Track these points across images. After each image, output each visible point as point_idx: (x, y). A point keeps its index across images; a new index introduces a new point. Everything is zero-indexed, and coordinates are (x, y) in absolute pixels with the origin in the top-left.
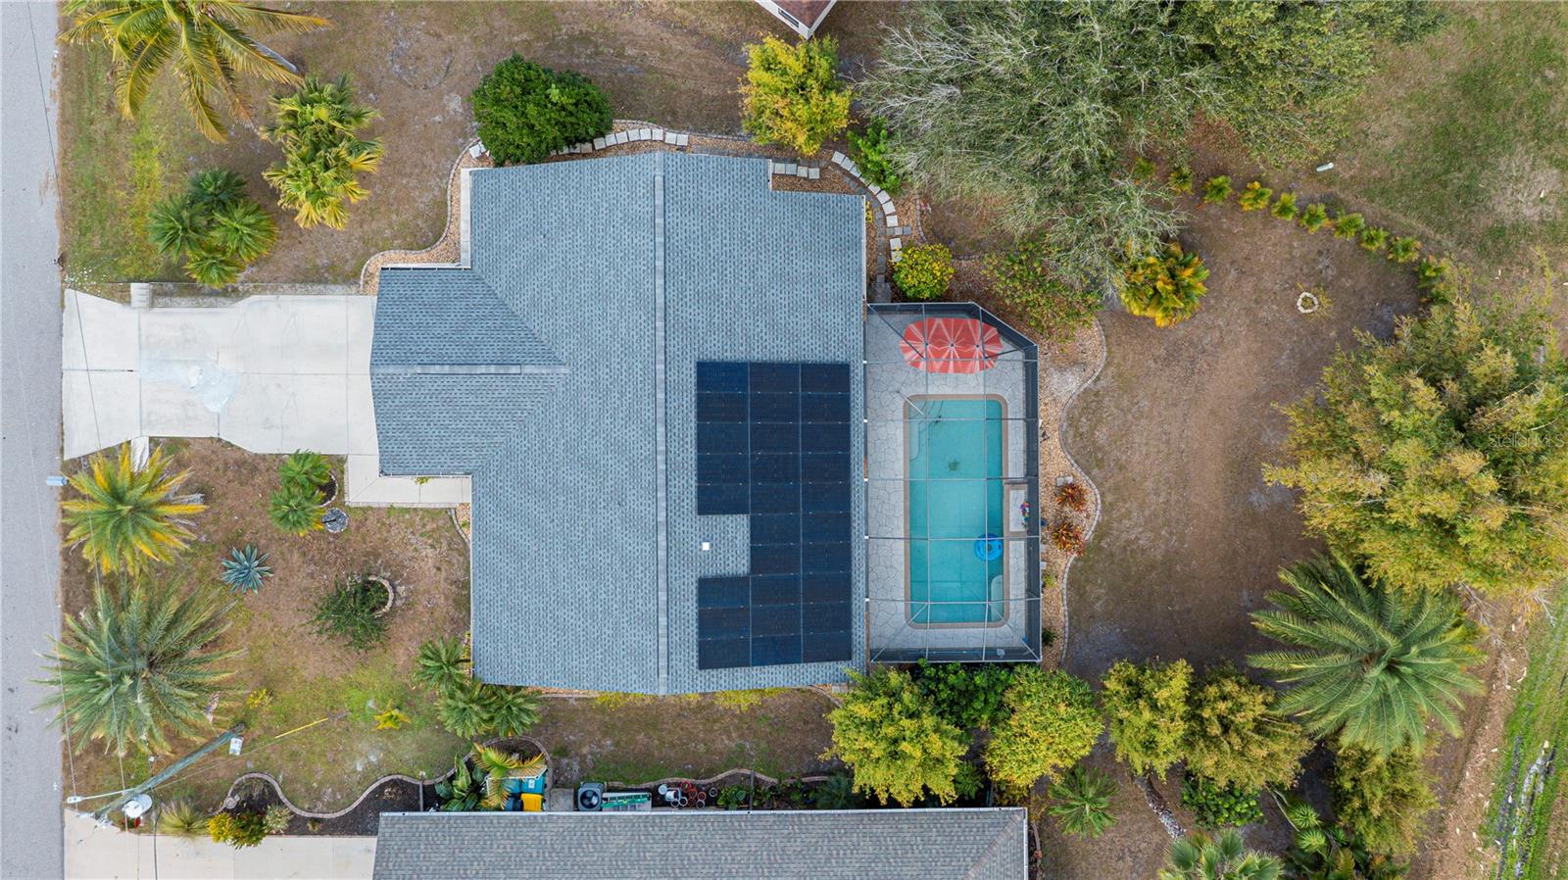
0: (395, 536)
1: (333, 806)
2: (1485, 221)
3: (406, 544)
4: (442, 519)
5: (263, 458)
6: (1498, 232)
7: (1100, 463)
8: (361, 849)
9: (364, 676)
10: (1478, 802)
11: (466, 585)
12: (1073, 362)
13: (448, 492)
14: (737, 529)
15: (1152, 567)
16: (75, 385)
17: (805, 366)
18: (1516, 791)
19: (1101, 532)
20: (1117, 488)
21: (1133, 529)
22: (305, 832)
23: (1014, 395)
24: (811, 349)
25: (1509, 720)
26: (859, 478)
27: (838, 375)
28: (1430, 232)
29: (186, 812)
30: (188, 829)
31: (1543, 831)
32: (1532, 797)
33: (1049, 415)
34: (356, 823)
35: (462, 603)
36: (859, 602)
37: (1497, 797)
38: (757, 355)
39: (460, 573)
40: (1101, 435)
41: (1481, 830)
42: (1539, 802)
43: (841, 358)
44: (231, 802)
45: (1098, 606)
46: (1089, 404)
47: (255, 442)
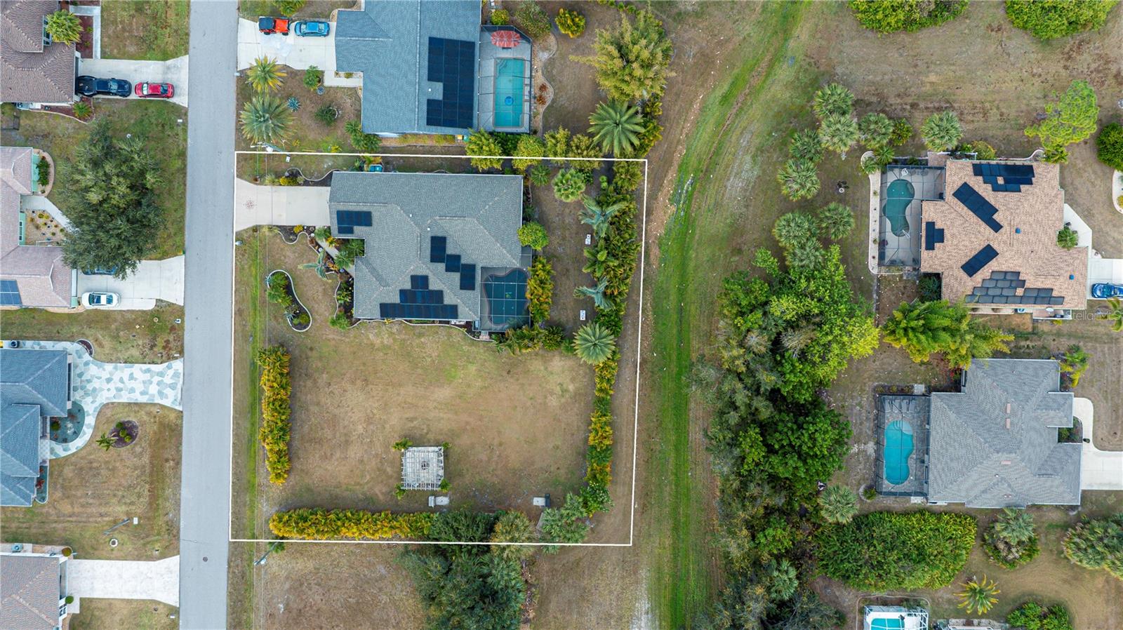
0: (339, 95)
1: (316, 178)
2: (676, 10)
3: (342, 98)
4: (353, 90)
5: (299, 71)
6: (679, 14)
7: (553, 80)
8: (326, 190)
9: (329, 139)
10: (669, 191)
11: (360, 111)
12: (546, 49)
13: (356, 82)
14: (439, 86)
15: (569, 113)
16: (241, 47)
17: (462, 42)
18: (682, 189)
19: (554, 101)
20: (559, 88)
21: (563, 101)
22: (310, 185)
23: (527, 57)
24: (463, 37)
25: (680, 166)
26: (477, 76)
27: (470, 46)
28: (658, 13)
29: (273, 177)
30: (273, 183)
31: (690, 202)
32: (687, 191)
33: (538, 64)
34: (325, 182)
35: (358, 116)
36: (476, 113)
37: (675, 190)
38: (447, 37)
39: (358, 108)
40: (554, 72)
41: (669, 200)
42: (690, 193)
43: (473, 40)
44: (287, 174)
45: (552, 124)
46: (551, 62)
47: (297, 66)
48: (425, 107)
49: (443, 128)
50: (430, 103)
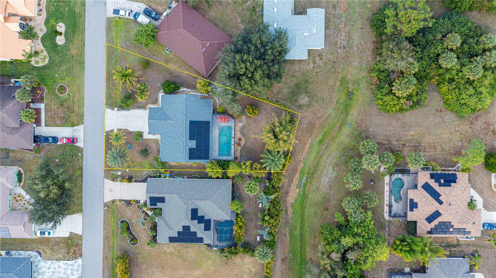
0: (150, 142)
1: (141, 179)
2: (298, 104)
3: (151, 144)
4: (156, 141)
5: (132, 132)
6: (300, 106)
7: (245, 135)
8: (144, 185)
9: (145, 161)
10: (296, 183)
11: (159, 149)
12: (241, 122)
13: (157, 137)
14: (194, 142)
15: (251, 149)
16: (106, 121)
17: (204, 122)
18: (302, 182)
19: (245, 144)
20: (247, 139)
21: (249, 144)
22: (137, 182)
23: (233, 125)
24: (205, 119)
25: (301, 172)
26: (211, 136)
27: (208, 123)
28: (291, 105)
29: (121, 179)
30: (121, 181)
31: (305, 187)
32: (304, 183)
33: (238, 129)
34: (144, 181)
35: (159, 152)
36: (210, 152)
37: (299, 182)
38: (197, 120)
39: (159, 148)
40: (245, 131)
41: (296, 187)
42: (305, 183)
43: (209, 121)
44: (127, 177)
45: (244, 154)
46: (243, 127)
47: (131, 130)
48: (188, 152)
49: (196, 160)
50: (191, 150)
